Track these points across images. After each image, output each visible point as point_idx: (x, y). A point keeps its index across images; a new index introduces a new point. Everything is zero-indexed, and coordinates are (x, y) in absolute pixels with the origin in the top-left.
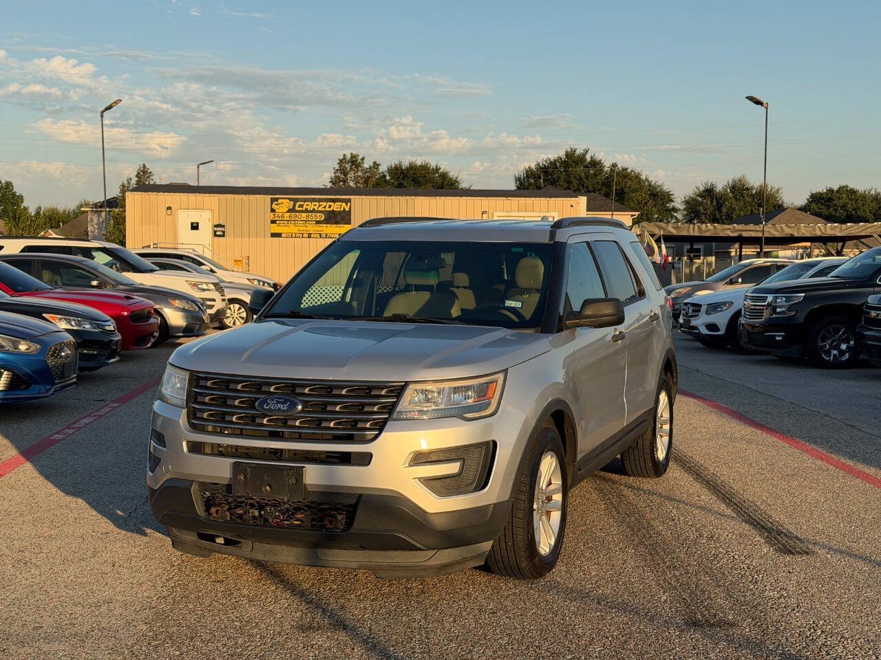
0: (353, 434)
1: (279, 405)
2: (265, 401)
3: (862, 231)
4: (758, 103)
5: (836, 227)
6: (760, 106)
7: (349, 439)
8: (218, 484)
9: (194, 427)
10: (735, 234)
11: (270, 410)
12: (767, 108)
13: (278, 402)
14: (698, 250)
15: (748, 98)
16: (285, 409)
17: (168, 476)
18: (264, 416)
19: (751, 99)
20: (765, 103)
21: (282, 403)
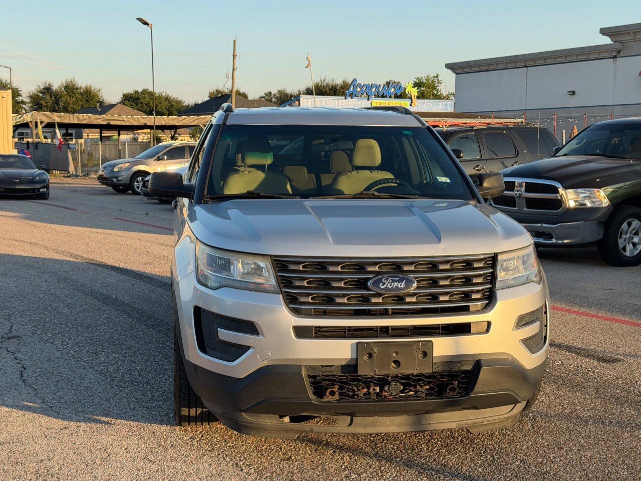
0: (469, 306)
1: (396, 284)
2: (380, 281)
3: (192, 122)
4: (145, 23)
5: (175, 119)
6: (146, 26)
7: (465, 310)
8: (333, 365)
9: (297, 312)
10: (105, 123)
11: (386, 289)
12: (151, 28)
13: (393, 281)
14: (71, 135)
15: (137, 19)
16: (402, 286)
17: (266, 363)
18: (379, 295)
19: (140, 20)
20: (150, 24)
21: (399, 281)
